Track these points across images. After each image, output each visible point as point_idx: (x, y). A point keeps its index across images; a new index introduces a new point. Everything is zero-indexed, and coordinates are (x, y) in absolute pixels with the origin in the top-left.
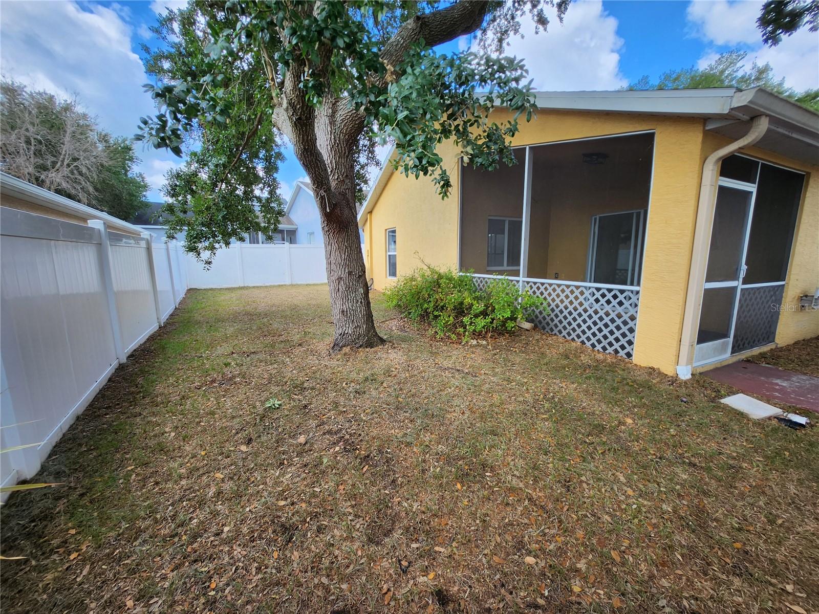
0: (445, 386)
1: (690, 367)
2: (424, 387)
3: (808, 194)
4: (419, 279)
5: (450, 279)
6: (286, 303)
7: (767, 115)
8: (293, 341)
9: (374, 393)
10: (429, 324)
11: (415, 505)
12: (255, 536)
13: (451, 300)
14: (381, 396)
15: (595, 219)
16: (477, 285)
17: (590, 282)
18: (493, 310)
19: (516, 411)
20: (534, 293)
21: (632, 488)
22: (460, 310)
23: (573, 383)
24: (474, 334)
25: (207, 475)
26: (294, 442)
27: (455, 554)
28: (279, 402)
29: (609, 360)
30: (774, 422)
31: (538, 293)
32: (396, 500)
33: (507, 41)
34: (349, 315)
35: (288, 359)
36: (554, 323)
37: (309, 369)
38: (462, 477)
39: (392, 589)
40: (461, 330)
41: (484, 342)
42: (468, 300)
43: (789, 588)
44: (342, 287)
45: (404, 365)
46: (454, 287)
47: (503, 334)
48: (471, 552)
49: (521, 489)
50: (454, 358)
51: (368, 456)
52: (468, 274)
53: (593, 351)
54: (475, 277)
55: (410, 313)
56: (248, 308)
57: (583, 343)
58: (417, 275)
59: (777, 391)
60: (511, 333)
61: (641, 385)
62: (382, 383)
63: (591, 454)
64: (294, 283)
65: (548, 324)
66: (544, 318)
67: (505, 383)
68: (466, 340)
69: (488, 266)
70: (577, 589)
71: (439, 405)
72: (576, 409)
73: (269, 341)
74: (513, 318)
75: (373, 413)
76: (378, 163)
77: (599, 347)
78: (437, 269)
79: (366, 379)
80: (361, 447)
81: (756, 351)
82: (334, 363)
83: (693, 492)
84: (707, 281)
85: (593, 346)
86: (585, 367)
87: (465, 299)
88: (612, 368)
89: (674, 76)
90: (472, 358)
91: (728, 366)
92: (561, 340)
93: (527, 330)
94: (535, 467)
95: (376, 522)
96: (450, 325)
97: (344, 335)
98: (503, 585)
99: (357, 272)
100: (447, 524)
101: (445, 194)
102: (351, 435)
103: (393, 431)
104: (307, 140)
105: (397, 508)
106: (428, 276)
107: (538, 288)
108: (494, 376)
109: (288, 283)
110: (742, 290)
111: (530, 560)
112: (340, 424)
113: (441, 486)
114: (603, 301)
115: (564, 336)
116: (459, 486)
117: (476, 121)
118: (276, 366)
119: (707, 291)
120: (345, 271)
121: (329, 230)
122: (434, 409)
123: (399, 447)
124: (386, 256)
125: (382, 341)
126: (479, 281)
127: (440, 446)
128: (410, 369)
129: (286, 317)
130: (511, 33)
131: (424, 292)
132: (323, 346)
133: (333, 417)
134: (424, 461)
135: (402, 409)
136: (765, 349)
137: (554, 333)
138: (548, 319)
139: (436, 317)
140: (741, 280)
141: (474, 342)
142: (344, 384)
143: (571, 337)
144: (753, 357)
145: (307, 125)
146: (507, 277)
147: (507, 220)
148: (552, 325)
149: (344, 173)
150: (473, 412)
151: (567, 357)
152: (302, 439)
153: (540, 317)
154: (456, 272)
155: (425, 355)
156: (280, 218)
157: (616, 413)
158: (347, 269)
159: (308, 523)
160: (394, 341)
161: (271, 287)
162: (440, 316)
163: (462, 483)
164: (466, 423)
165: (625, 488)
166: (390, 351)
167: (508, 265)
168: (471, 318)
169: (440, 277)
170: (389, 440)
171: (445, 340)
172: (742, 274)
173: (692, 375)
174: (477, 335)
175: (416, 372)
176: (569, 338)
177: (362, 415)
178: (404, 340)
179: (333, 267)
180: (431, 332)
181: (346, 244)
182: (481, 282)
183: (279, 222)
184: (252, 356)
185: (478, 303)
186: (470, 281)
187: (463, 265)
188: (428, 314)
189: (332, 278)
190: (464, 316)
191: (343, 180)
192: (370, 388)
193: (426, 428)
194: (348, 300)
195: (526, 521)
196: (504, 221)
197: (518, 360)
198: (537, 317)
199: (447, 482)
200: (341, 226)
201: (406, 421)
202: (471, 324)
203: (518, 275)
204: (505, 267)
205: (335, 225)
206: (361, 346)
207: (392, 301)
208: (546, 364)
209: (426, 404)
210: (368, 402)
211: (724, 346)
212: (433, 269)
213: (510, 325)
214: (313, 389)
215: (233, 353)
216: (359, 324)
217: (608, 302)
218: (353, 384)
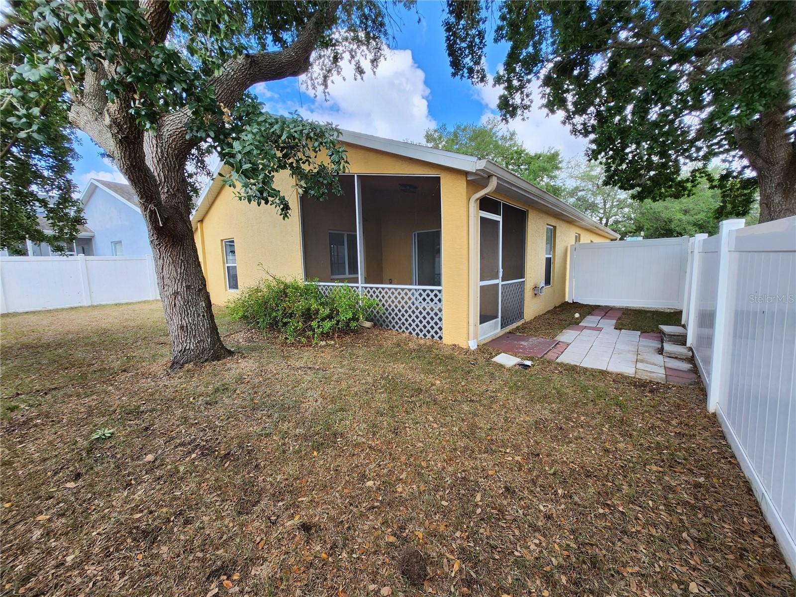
0: (298, 382)
1: (475, 340)
2: (278, 387)
3: (529, 223)
4: (265, 290)
5: (296, 288)
6: (89, 328)
7: (495, 176)
8: (113, 368)
9: (227, 401)
10: (279, 332)
11: (279, 478)
12: (111, 551)
13: (298, 307)
14: (236, 402)
15: (415, 234)
16: (322, 292)
17: (416, 285)
18: (338, 314)
19: (360, 391)
20: (372, 296)
21: (437, 423)
22: (308, 315)
23: (402, 364)
24: (322, 336)
25: (22, 523)
26: (141, 462)
27: (315, 498)
28: (111, 431)
29: (428, 344)
30: (517, 367)
31: (374, 296)
32: (261, 479)
33: (331, 78)
34: (189, 329)
35: (111, 388)
36: (389, 320)
37: (143, 392)
38: (318, 447)
39: (265, 538)
40: (311, 333)
41: (333, 342)
42: (314, 306)
43: (508, 451)
44: (179, 301)
45: (256, 371)
46: (301, 295)
47: (349, 334)
48: (327, 493)
49: (364, 443)
50: (305, 358)
51: (228, 454)
52: (313, 283)
53: (418, 338)
54: (320, 286)
55: (258, 323)
56: (25, 340)
57: (410, 333)
58: (262, 286)
59: (521, 348)
60: (355, 332)
61: (447, 358)
62: (235, 391)
63: (412, 409)
64: (95, 304)
65: (384, 321)
66: (381, 317)
67: (351, 372)
68: (315, 342)
69: (332, 274)
70: (400, 490)
71: (294, 399)
72: (403, 381)
73: (76, 373)
74: (355, 318)
75: (229, 418)
76: (210, 173)
77: (421, 335)
78: (283, 279)
79: (217, 390)
80: (219, 449)
81: (514, 326)
82: (176, 381)
83: (471, 416)
84: (482, 280)
85: (418, 334)
86: (411, 352)
87: (312, 306)
88: (430, 349)
89: (462, 127)
90: (322, 357)
91: (500, 337)
92: (394, 332)
93: (368, 328)
94: (375, 426)
95: (244, 499)
96: (299, 330)
97: (184, 352)
98: (351, 504)
99: (197, 285)
100: (307, 481)
101: (285, 216)
102: (207, 441)
103: (251, 429)
104: (135, 157)
105: (262, 485)
106: (274, 287)
107: (374, 292)
108: (341, 368)
109: (85, 304)
110: (502, 285)
111: (370, 483)
112: (193, 434)
113: (300, 457)
114: (428, 299)
115: (397, 330)
116: (315, 453)
117: (306, 160)
118: (95, 397)
119: (482, 287)
120: (182, 285)
121: (159, 244)
122: (289, 402)
123: (259, 440)
124: (224, 268)
125: (231, 353)
126: (324, 289)
127: (297, 430)
128: (263, 373)
129: (93, 344)
130: (335, 73)
131: (271, 301)
132: (158, 367)
133: (183, 431)
134: (284, 444)
135: (258, 409)
136: (519, 323)
137: (389, 328)
138: (384, 317)
139: (285, 324)
140: (500, 279)
141: (323, 343)
142: (191, 399)
143: (402, 330)
144: (513, 330)
145: (135, 143)
146: (347, 284)
147: (346, 233)
148: (387, 321)
149: (174, 186)
150: (324, 398)
151: (399, 345)
152: (150, 457)
153: (378, 316)
154: (301, 281)
155: (277, 359)
156: (78, 227)
157: (430, 378)
158: (184, 283)
159: (173, 521)
160: (244, 352)
161: (57, 310)
162: (289, 322)
163: (318, 451)
164: (319, 408)
165: (433, 424)
166: (239, 361)
167: (350, 273)
168: (319, 322)
169: (287, 286)
170: (248, 436)
171: (297, 344)
172: (501, 275)
173: (478, 346)
174: (325, 336)
175: (269, 376)
176: (400, 331)
177: (217, 423)
178: (253, 349)
179: (167, 281)
180: (281, 338)
181: (181, 257)
182: (326, 289)
183: (77, 231)
184: (54, 392)
185: (324, 308)
186: (315, 289)
187: (308, 275)
188: (277, 322)
189: (166, 293)
190: (312, 321)
191: (175, 194)
192: (222, 397)
193: (284, 419)
194: (188, 314)
195: (367, 461)
196: (343, 234)
197: (361, 353)
198: (375, 316)
199: (306, 454)
200: (175, 240)
201: (264, 418)
202: (318, 327)
203: (357, 282)
204: (347, 276)
205: (167, 239)
206: (206, 361)
207: (237, 314)
208: (384, 352)
209: (281, 400)
210: (222, 410)
211: (496, 323)
212: (279, 280)
213: (353, 324)
214: (152, 411)
215: (18, 394)
216: (202, 338)
217: (432, 300)
218: (201, 398)
